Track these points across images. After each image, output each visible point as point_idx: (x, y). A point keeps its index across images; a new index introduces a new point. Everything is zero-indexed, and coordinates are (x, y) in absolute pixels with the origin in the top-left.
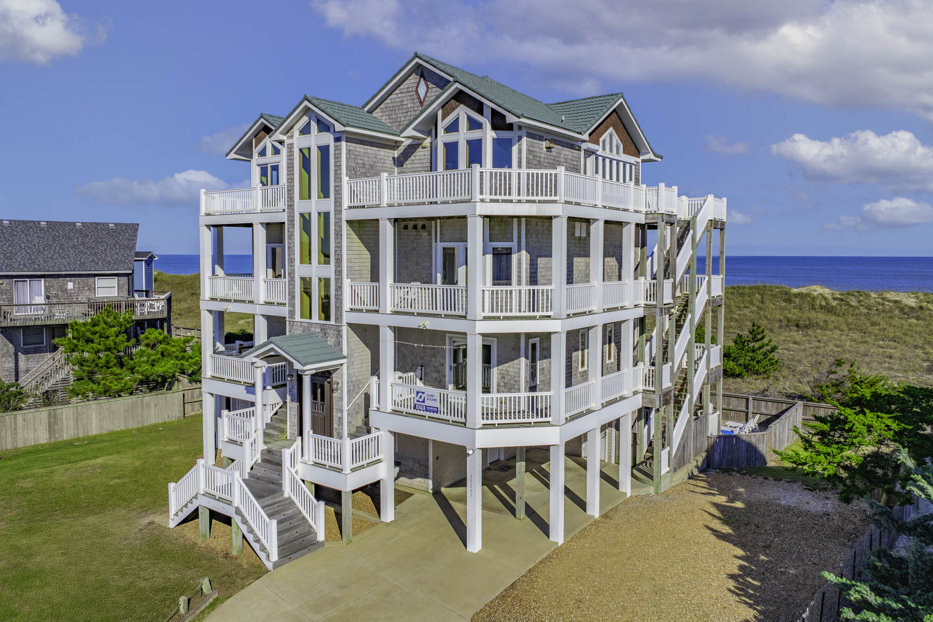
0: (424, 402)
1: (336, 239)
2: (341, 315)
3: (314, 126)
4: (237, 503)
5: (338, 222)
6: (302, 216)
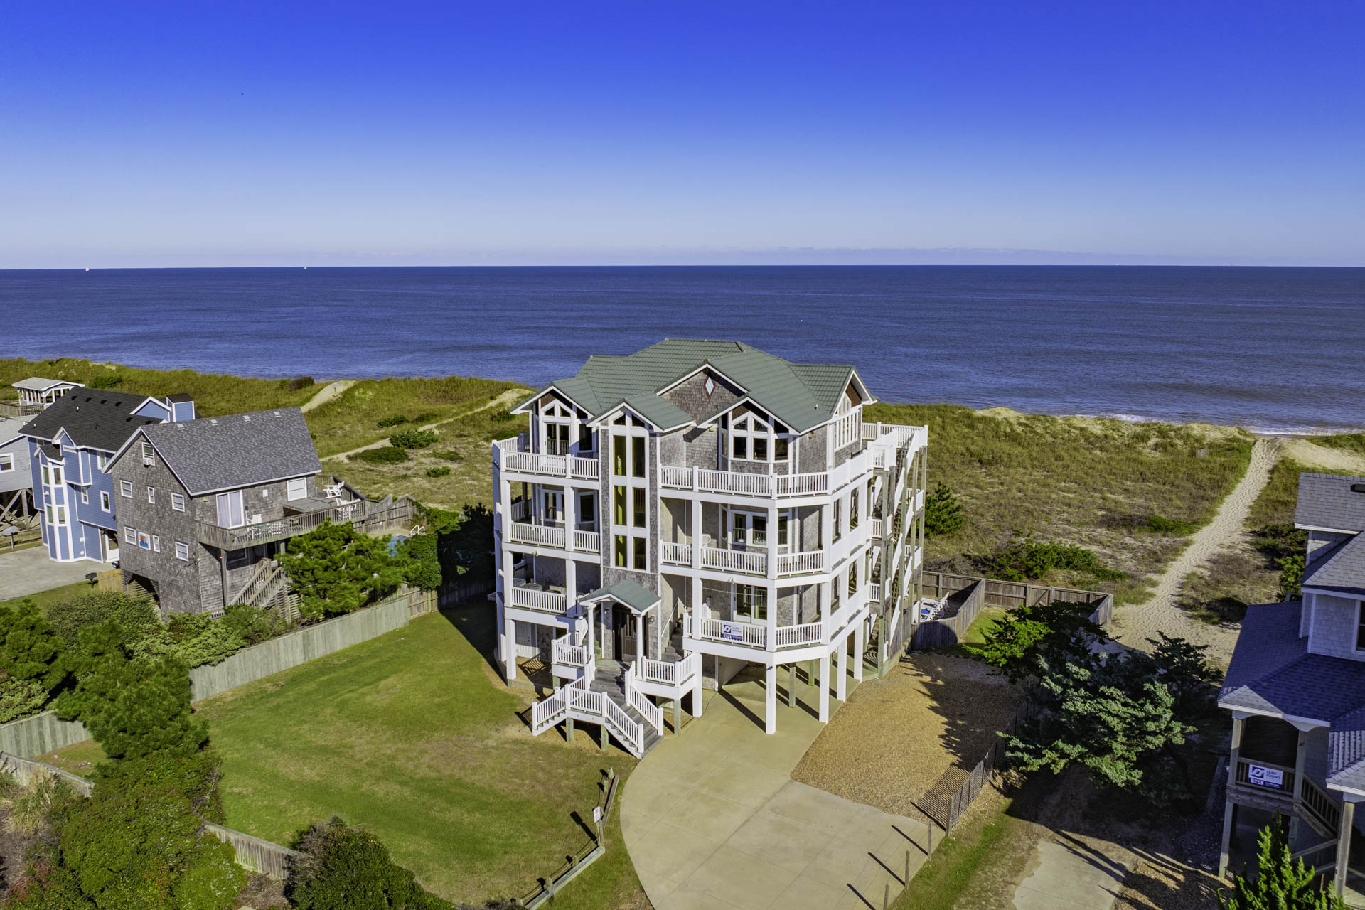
0: (728, 631)
1: (651, 510)
2: (657, 567)
3: (629, 420)
4: (606, 715)
5: (653, 497)
6: (616, 487)
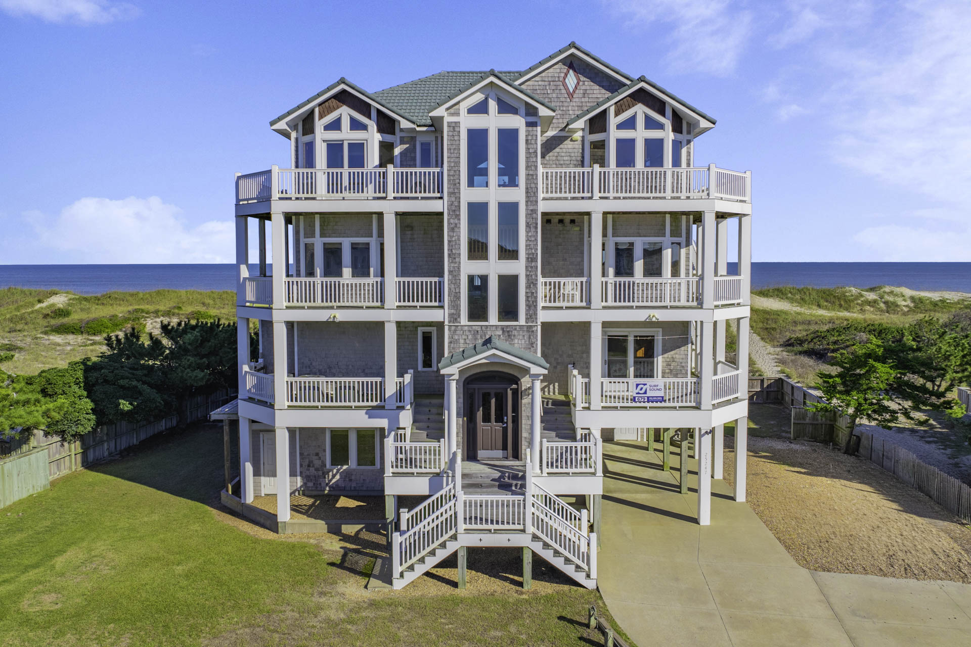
0: (645, 393)
1: (527, 232)
2: (536, 314)
3: (493, 105)
4: (531, 529)
5: (531, 213)
6: (471, 206)
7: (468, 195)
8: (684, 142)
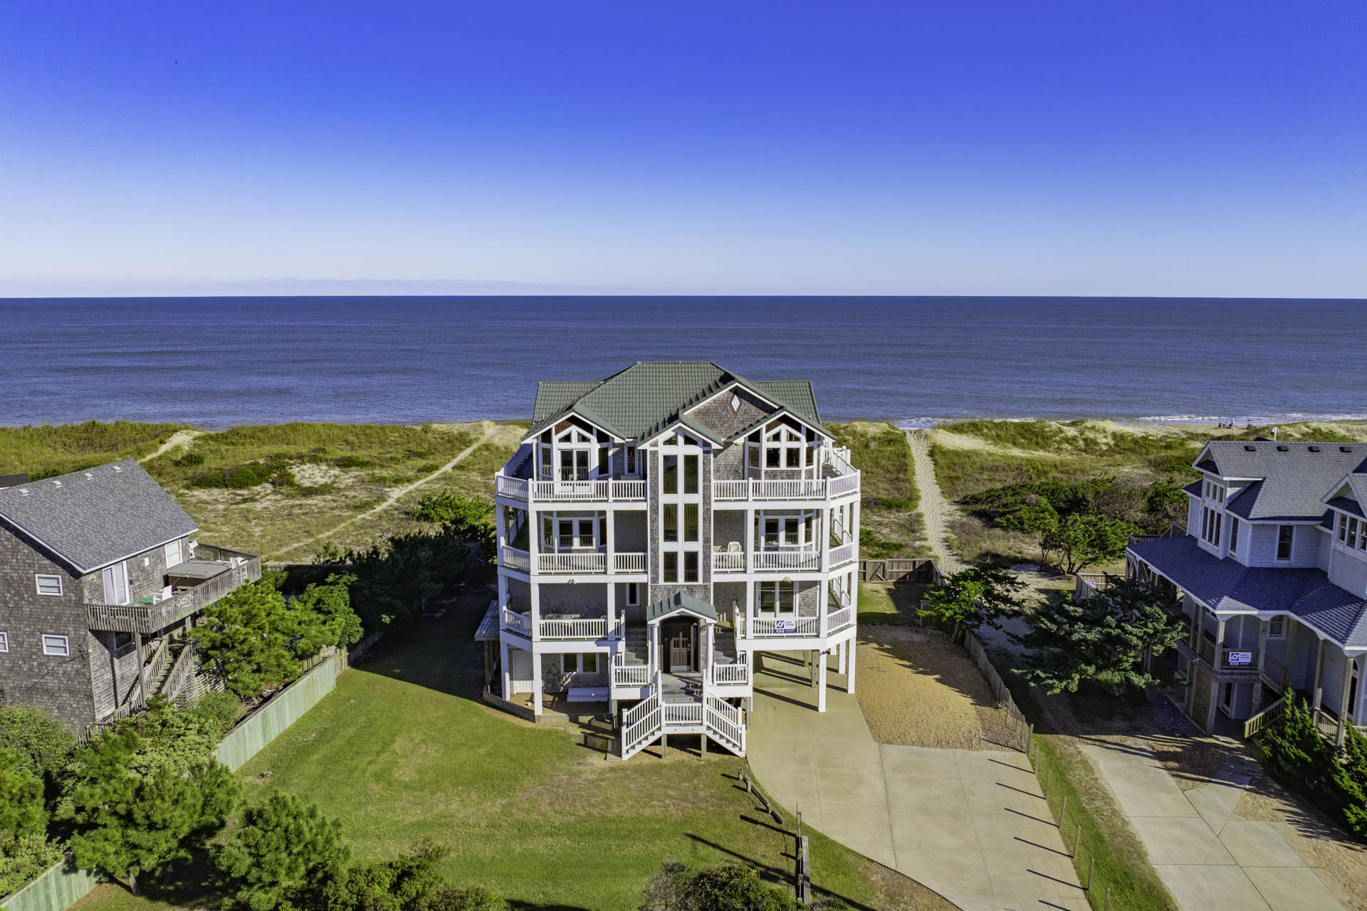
0: (783, 627)
1: (703, 524)
2: (710, 577)
4: (706, 723)
5: (707, 511)
6: (666, 506)
7: (665, 499)
8: (816, 446)
